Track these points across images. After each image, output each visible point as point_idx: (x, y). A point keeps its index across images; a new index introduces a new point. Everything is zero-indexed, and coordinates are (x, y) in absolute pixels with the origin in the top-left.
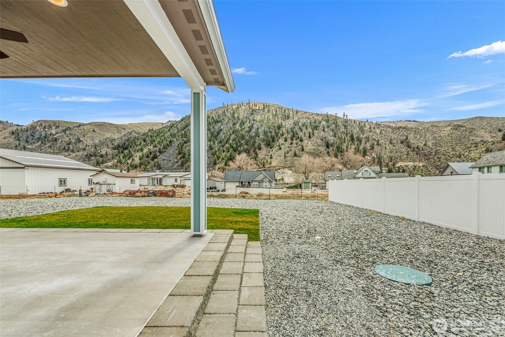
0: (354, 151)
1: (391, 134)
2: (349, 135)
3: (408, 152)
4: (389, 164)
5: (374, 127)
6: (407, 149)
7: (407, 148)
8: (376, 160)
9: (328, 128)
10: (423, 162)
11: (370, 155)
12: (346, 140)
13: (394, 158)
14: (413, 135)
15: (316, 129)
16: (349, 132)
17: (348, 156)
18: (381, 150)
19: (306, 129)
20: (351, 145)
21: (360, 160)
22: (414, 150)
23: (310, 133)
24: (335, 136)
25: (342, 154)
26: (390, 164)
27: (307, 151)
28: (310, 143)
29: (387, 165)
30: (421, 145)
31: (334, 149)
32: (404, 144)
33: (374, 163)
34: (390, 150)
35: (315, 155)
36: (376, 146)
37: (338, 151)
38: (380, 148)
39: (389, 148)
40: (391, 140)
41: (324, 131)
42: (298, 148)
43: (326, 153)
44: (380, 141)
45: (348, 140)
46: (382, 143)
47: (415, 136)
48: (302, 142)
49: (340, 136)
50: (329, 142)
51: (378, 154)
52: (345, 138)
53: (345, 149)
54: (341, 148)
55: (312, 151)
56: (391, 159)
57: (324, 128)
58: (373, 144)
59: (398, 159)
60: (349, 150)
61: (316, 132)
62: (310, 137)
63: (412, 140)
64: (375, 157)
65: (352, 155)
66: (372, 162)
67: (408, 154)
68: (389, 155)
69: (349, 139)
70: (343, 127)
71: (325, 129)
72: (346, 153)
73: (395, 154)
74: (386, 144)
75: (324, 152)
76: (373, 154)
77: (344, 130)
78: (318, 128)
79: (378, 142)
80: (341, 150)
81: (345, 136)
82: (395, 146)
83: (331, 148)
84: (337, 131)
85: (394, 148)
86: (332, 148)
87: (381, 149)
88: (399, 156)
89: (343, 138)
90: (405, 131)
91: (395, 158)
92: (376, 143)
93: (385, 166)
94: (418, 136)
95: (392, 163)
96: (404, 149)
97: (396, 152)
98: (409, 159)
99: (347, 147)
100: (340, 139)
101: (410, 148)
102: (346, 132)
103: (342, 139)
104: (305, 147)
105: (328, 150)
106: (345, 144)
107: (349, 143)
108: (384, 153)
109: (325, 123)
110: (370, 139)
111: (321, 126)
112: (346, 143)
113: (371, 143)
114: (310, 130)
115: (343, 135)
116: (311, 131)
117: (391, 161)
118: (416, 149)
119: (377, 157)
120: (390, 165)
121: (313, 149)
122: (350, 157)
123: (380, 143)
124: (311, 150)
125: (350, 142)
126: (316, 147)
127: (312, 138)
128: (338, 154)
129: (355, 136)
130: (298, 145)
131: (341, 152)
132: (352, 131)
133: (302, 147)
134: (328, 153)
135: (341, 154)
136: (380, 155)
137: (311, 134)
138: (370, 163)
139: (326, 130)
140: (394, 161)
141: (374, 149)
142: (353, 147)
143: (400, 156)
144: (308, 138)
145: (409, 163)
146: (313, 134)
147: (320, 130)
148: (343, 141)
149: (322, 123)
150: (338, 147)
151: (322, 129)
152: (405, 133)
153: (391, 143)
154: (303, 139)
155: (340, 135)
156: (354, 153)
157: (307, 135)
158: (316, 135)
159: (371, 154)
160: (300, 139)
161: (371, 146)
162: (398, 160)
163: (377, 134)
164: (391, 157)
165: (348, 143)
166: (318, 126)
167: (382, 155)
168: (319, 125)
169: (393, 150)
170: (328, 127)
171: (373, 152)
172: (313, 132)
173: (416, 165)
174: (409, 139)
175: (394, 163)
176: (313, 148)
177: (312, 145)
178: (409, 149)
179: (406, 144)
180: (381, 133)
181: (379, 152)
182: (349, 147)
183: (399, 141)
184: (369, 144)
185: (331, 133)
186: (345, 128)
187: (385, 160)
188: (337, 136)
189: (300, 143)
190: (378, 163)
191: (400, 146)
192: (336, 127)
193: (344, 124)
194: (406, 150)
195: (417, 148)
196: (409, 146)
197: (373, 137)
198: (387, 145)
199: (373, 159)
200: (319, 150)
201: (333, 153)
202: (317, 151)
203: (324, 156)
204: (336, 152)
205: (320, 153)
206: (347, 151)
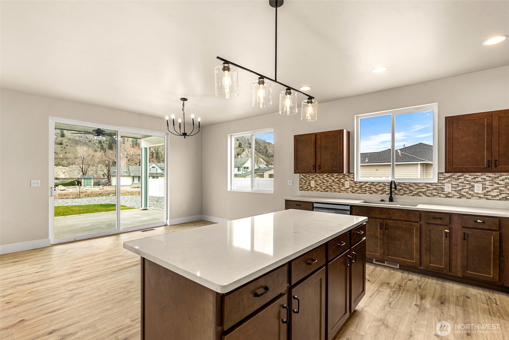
0: (132, 144)
8: (155, 155)
17: (126, 149)
21: (138, 154)
33: (153, 158)
35: (81, 143)
64: (154, 151)
65: (130, 148)
108: (161, 149)
119: (155, 152)
122: (127, 149)
124: (75, 137)
128: (113, 145)
136: (158, 150)
156: (132, 146)
199: (151, 153)
200: (87, 138)
201: (106, 144)
202: (85, 139)
203: (95, 145)
204: (110, 143)
205: (89, 142)
206: (124, 143)
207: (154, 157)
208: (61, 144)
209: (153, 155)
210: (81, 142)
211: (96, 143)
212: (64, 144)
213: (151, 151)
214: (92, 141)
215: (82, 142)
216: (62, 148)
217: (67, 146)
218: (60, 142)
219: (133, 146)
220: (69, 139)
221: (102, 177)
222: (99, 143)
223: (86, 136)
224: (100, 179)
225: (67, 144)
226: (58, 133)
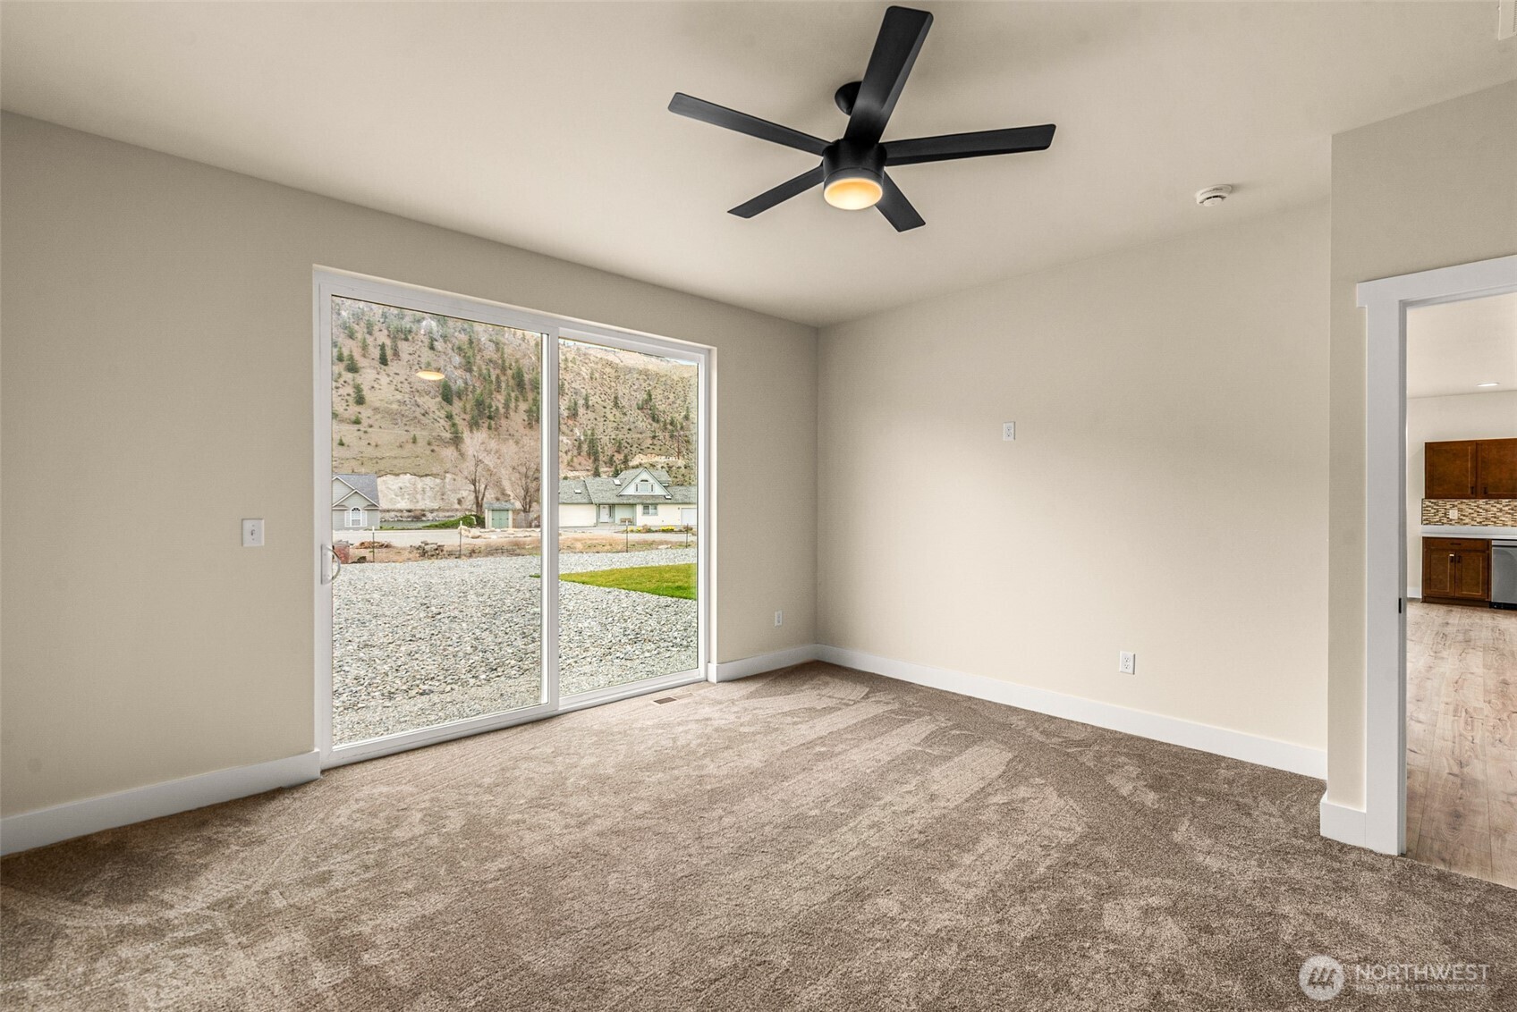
0: (526, 418)
1: (615, 382)
2: (509, 372)
3: (654, 431)
4: (615, 458)
5: (574, 358)
6: (651, 425)
7: (650, 421)
8: (585, 447)
9: (445, 342)
10: (683, 456)
11: (567, 431)
12: (503, 385)
13: (626, 445)
14: (661, 392)
15: (406, 339)
16: (511, 365)
17: (511, 431)
18: (595, 422)
19: (370, 333)
20: (517, 400)
22: (666, 428)
23: (383, 347)
24: (470, 370)
25: (493, 423)
26: (618, 458)
27: (377, 404)
28: (384, 380)
29: (611, 462)
30: (679, 418)
31: (468, 407)
32: (645, 411)
33: (579, 454)
34: (615, 424)
35: (405, 419)
36: (581, 411)
37: (481, 414)
38: (591, 415)
39: (613, 419)
40: (616, 398)
41: (432, 348)
42: (341, 391)
43: (443, 416)
44: (592, 398)
45: (507, 386)
46: (596, 405)
47: (666, 394)
48: (356, 375)
49: (485, 371)
50: (452, 384)
51: (589, 432)
52: (498, 377)
53: (502, 411)
54: (490, 407)
55: (395, 406)
56: (620, 447)
57: (433, 340)
58: (576, 404)
59: (635, 446)
60: (512, 413)
61: (403, 346)
62: (384, 361)
63: (660, 403)
64: (582, 438)
66: (575, 452)
67: (654, 437)
68: (613, 436)
69: (512, 382)
70: (492, 347)
71: (436, 343)
72: (503, 422)
73: (628, 436)
74: (605, 407)
75: (436, 411)
76: (577, 431)
77: (495, 357)
78: (410, 338)
79: (586, 399)
80: (490, 412)
81: (498, 371)
82: (625, 414)
83: (457, 405)
84: (474, 355)
85: (624, 420)
86: (461, 404)
87: (596, 419)
88: (636, 440)
89: (493, 378)
90: (645, 381)
91: (628, 443)
92: (581, 402)
93: (606, 463)
94: (671, 396)
95: (621, 457)
96: (643, 423)
97: (630, 430)
98: (657, 448)
99: (507, 406)
100: (485, 379)
101: (658, 421)
102: (500, 362)
103: (492, 381)
104: (366, 393)
105: (448, 408)
106: (499, 397)
107: (513, 395)
108: (602, 430)
109: (434, 324)
110: (566, 391)
111: (422, 332)
112: (504, 393)
113: (570, 401)
114: (383, 338)
115: (492, 370)
116: (388, 342)
117: (618, 452)
118: (669, 427)
119: (585, 440)
120: (618, 462)
121: (399, 401)
123: (590, 403)
124: (391, 403)
125: (513, 391)
126: (407, 396)
127: (393, 367)
128: (480, 422)
129: (527, 377)
130: (341, 381)
131: (490, 418)
132: (517, 361)
133: (358, 389)
134: (449, 417)
135: (490, 423)
137: (389, 352)
138: (570, 454)
139: (439, 345)
140: (626, 451)
141: (578, 418)
142: (523, 406)
143: (639, 439)
144: (377, 363)
145: (657, 459)
146: (396, 354)
147: (420, 343)
148: (493, 387)
149: (424, 323)
150: (479, 404)
151: (427, 341)
152: (644, 385)
153: (616, 405)
154: (359, 365)
155: (484, 367)
156: (526, 423)
157: (376, 353)
158: (404, 356)
159: (571, 431)
160: (346, 363)
161: (568, 409)
162: (634, 449)
163: (584, 379)
164: (620, 443)
165: (509, 395)
166: (410, 331)
167: (598, 434)
168: (414, 328)
169: (621, 425)
170: (445, 338)
171: (575, 426)
172: (396, 346)
173: (671, 465)
174: (653, 400)
175: (626, 457)
176: (399, 396)
177: (393, 387)
178: (655, 424)
179: (650, 412)
180: (591, 378)
181: (589, 427)
182: (512, 405)
183: (635, 406)
184: (565, 402)
185: (457, 359)
186: (498, 350)
187: (606, 448)
188: (475, 368)
189: (348, 376)
190: (589, 454)
191: (636, 414)
192: (471, 342)
193: (494, 339)
194: (649, 427)
195: (672, 423)
196: (655, 419)
197: (573, 385)
198: (607, 410)
199: (577, 443)
200: (419, 406)
201: (464, 420)
202: (413, 408)
203: (437, 425)
204: (473, 418)
205: (424, 415)
206: (507, 418)
207: (584, 453)
208: (357, 422)
209: (580, 447)
210: (403, 415)
211: (439, 419)
212: (365, 422)
213: (575, 438)
214: (431, 414)
215: (407, 416)
216: (361, 433)
217: (371, 426)
218: (353, 418)
219: (529, 424)
220: (376, 410)
221: (457, 506)
222: (447, 417)
223: (416, 401)
224: (452, 511)
225: (371, 422)
226: (348, 395)
